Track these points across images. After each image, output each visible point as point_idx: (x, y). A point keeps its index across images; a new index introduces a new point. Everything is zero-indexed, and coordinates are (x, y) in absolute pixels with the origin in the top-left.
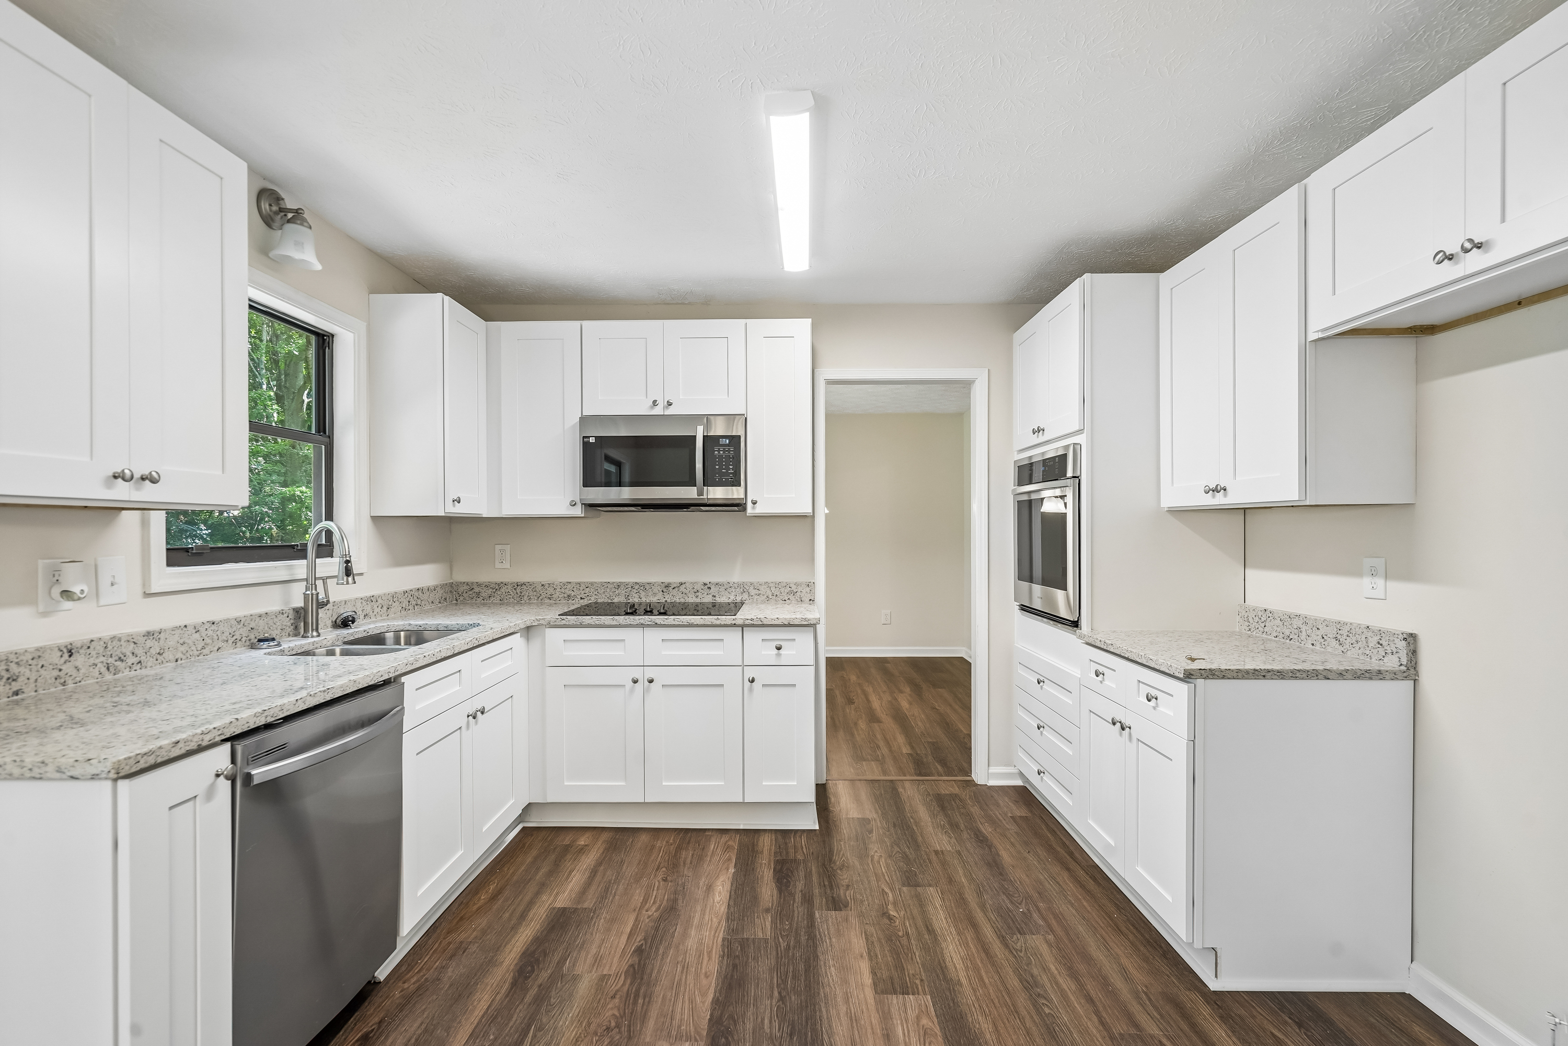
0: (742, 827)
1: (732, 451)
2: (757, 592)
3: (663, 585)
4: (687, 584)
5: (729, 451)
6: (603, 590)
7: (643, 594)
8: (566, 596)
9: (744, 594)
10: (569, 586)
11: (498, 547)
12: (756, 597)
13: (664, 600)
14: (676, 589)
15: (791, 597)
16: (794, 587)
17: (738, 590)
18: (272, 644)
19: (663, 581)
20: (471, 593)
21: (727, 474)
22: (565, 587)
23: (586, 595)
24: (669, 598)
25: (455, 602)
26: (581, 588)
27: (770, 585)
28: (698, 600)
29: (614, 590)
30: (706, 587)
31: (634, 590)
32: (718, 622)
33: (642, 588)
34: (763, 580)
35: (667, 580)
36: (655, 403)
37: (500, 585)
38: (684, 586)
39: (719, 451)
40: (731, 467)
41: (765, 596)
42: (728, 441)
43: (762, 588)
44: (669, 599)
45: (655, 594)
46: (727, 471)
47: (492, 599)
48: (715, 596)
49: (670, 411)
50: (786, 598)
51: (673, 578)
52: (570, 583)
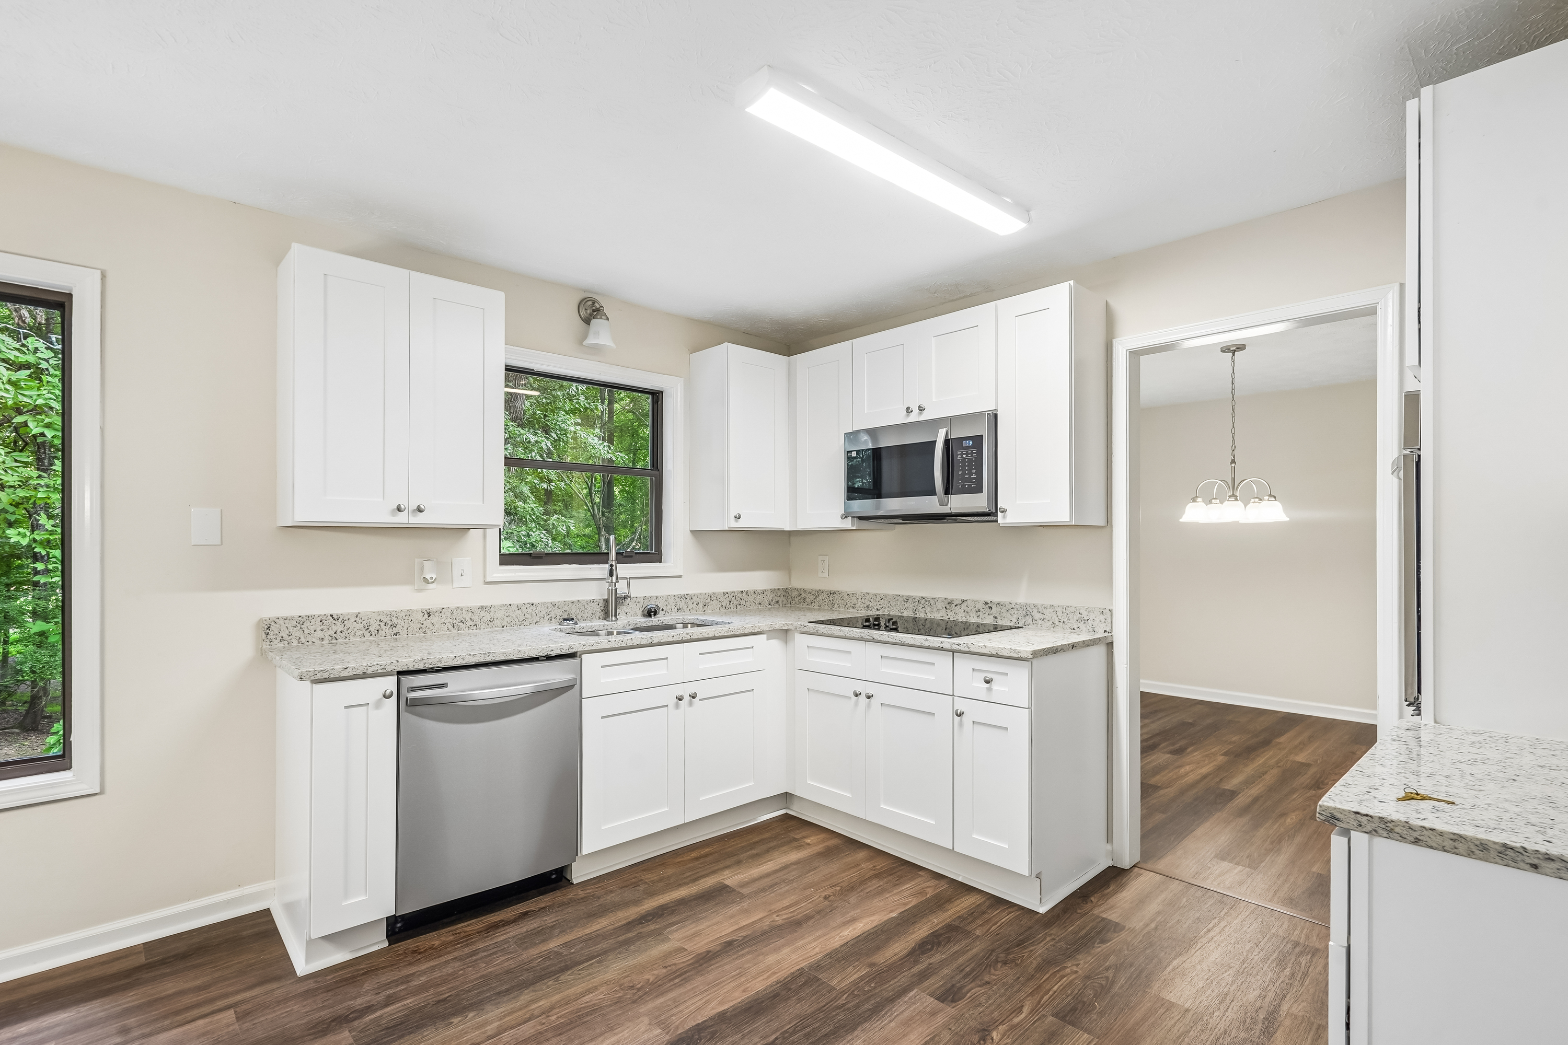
1: (975, 453)
2: (1042, 617)
3: (946, 602)
4: (969, 602)
5: (972, 453)
6: (894, 603)
7: (928, 609)
8: (865, 606)
9: (1027, 617)
10: (868, 596)
11: (821, 558)
12: (1040, 622)
13: (948, 617)
14: (958, 606)
15: (1081, 625)
16: (1085, 614)
17: (1020, 612)
18: (571, 622)
19: (946, 597)
20: (799, 598)
21: (970, 479)
22: (865, 597)
23: (881, 606)
24: (951, 616)
25: (789, 605)
26: (877, 600)
27: (1057, 609)
28: (979, 621)
29: (903, 603)
30: (987, 606)
31: (921, 605)
32: (926, 644)
33: (927, 603)
34: (1048, 602)
35: (950, 596)
36: (909, 410)
37: (819, 592)
38: (965, 604)
39: (962, 454)
40: (974, 471)
41: (1051, 622)
42: (971, 442)
43: (1047, 612)
44: (952, 617)
45: (939, 610)
46: (970, 476)
47: (813, 604)
48: (996, 618)
49: (925, 416)
50: (1075, 627)
51: (957, 596)
52: (868, 594)
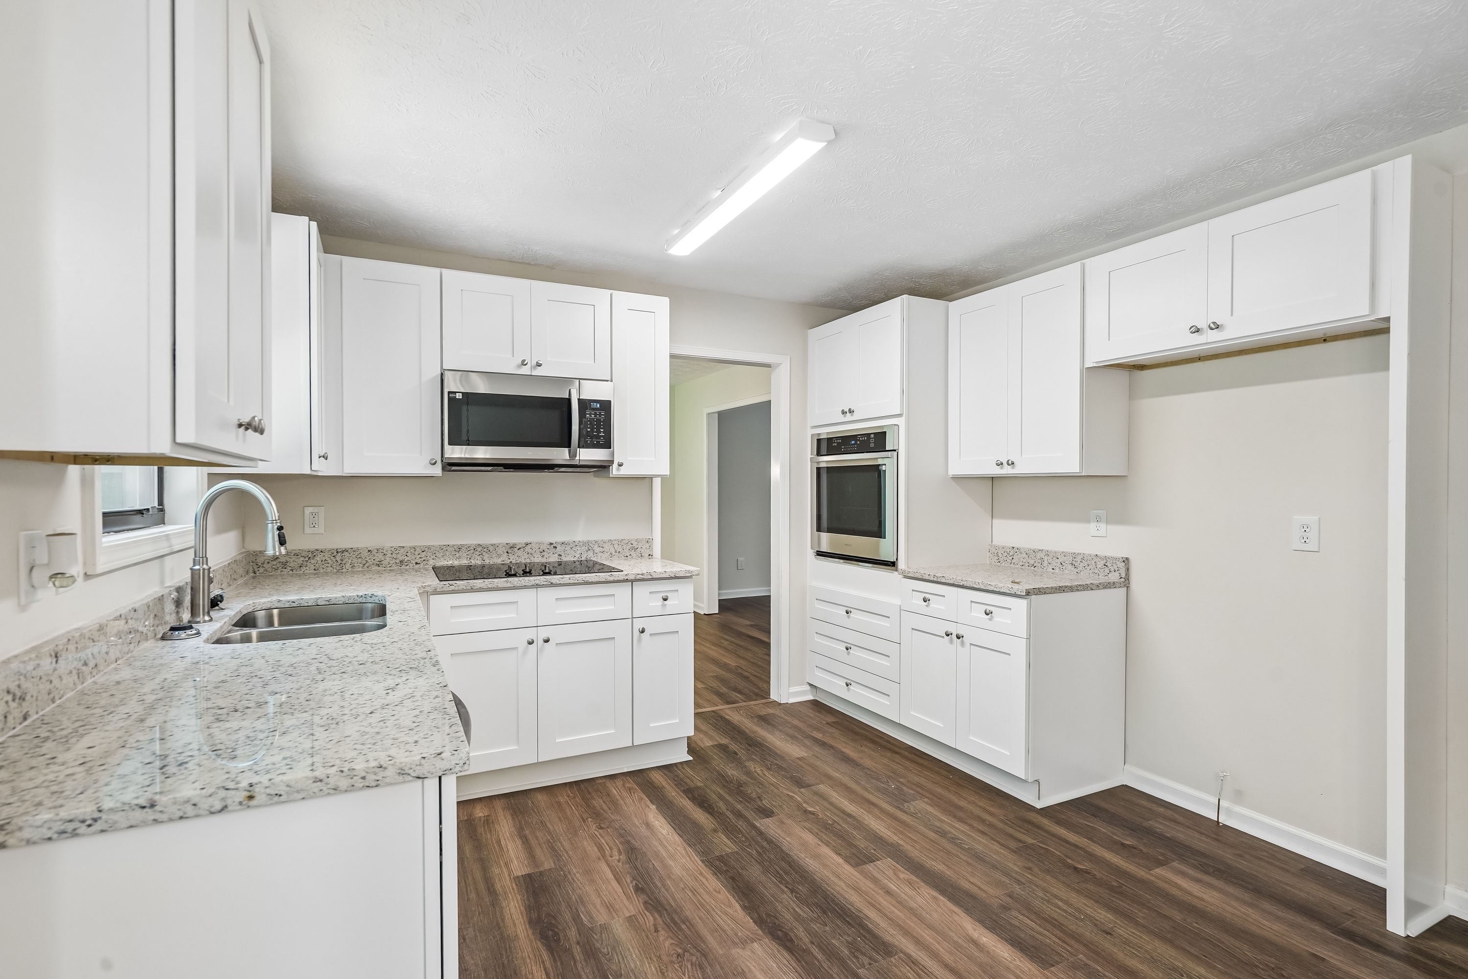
0: (626, 770)
1: (603, 415)
2: (601, 549)
3: (508, 546)
4: (533, 545)
5: (600, 415)
6: (442, 554)
7: (486, 556)
8: (398, 561)
9: (589, 552)
10: (402, 550)
11: (308, 511)
12: (600, 554)
13: (509, 561)
14: (522, 550)
15: (632, 553)
16: (635, 544)
17: (583, 548)
18: (189, 632)
19: (508, 542)
20: (274, 563)
21: (598, 437)
22: (397, 552)
23: (422, 559)
24: (513, 559)
25: (253, 574)
26: (417, 553)
27: (613, 543)
28: (544, 560)
29: (454, 553)
30: (552, 546)
31: (477, 553)
32: (612, 579)
33: (485, 550)
34: (606, 538)
35: (512, 540)
36: (523, 363)
37: (313, 553)
38: (529, 546)
39: (590, 415)
40: (602, 430)
41: (609, 553)
42: (598, 405)
43: (605, 546)
44: (515, 560)
45: (499, 556)
46: (598, 434)
47: (303, 569)
48: (560, 555)
49: (538, 372)
50: (628, 554)
51: (518, 539)
52: (403, 547)
